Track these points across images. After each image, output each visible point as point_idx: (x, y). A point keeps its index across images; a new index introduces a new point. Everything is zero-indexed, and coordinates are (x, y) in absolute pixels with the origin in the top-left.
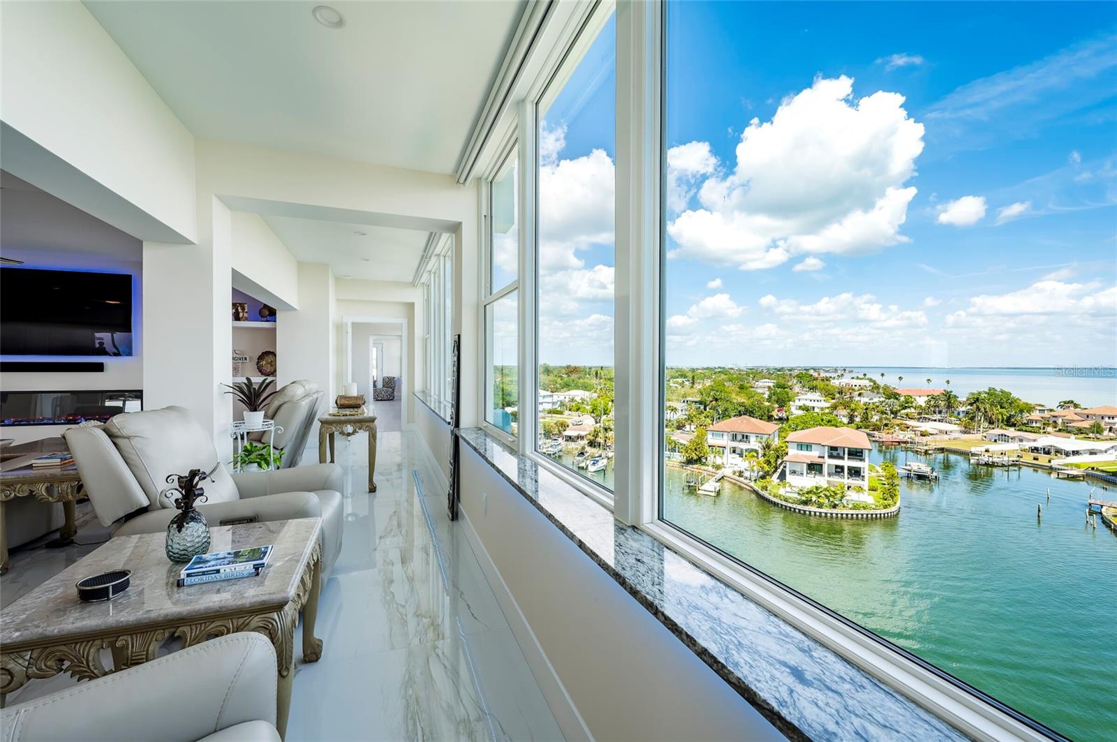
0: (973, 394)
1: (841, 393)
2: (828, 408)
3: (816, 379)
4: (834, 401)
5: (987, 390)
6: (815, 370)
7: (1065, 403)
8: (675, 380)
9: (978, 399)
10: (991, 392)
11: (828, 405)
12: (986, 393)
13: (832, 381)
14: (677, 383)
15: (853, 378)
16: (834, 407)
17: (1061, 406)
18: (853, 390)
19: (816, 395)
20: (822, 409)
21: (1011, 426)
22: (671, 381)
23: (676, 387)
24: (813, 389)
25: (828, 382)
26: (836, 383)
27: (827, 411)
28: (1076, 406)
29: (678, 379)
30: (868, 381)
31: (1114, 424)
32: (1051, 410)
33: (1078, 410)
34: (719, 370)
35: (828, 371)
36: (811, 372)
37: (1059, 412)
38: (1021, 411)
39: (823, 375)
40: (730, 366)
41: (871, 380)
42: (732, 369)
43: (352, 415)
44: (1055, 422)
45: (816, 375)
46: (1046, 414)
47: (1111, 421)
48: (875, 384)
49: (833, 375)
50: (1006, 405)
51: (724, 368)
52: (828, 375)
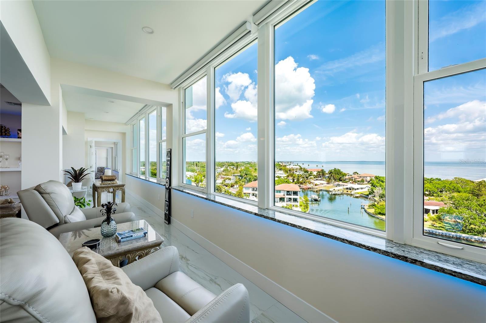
0: (330, 170)
1: (290, 171)
2: (286, 177)
3: (282, 166)
4: (288, 174)
5: (334, 169)
6: (281, 162)
7: (355, 173)
8: (230, 167)
9: (331, 172)
10: (335, 170)
11: (286, 175)
12: (334, 170)
13: (287, 167)
14: (231, 168)
15: (294, 165)
16: (288, 176)
17: (354, 174)
18: (294, 170)
19: (282, 172)
20: (284, 177)
21: (340, 181)
22: (228, 167)
23: (230, 170)
24: (281, 169)
25: (285, 167)
26: (288, 167)
27: (285, 178)
28: (357, 174)
29: (231, 167)
30: (298, 166)
31: (367, 179)
32: (351, 175)
33: (358, 175)
34: (247, 163)
35: (285, 163)
36: (280, 163)
37: (353, 176)
38: (343, 176)
39: (284, 164)
40: (251, 161)
41: (299, 166)
42: (252, 162)
43: (113, 184)
44: (352, 179)
45: (281, 164)
46: (350, 177)
47: (366, 178)
48: (301, 167)
49: (287, 164)
50: (339, 174)
51: (249, 162)
52: (286, 164)
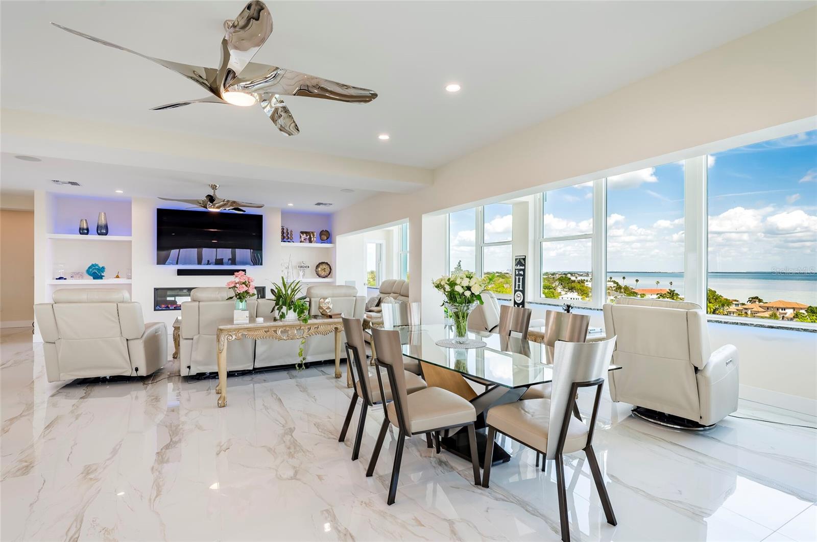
3: (574, 281)
6: (571, 274)
7: (752, 298)
13: (586, 283)
17: (750, 301)
19: (575, 295)
24: (571, 289)
25: (583, 284)
26: (588, 284)
28: (760, 301)
30: (613, 283)
31: (786, 314)
32: (743, 304)
33: (761, 304)
34: (498, 274)
35: (581, 275)
36: (569, 276)
37: (749, 305)
38: (723, 305)
39: (579, 278)
40: (505, 271)
41: (615, 282)
42: (507, 273)
44: (746, 313)
45: (573, 278)
46: (740, 307)
47: (783, 311)
48: (618, 285)
49: (586, 278)
50: (712, 301)
51: (501, 273)
52: (583, 278)
